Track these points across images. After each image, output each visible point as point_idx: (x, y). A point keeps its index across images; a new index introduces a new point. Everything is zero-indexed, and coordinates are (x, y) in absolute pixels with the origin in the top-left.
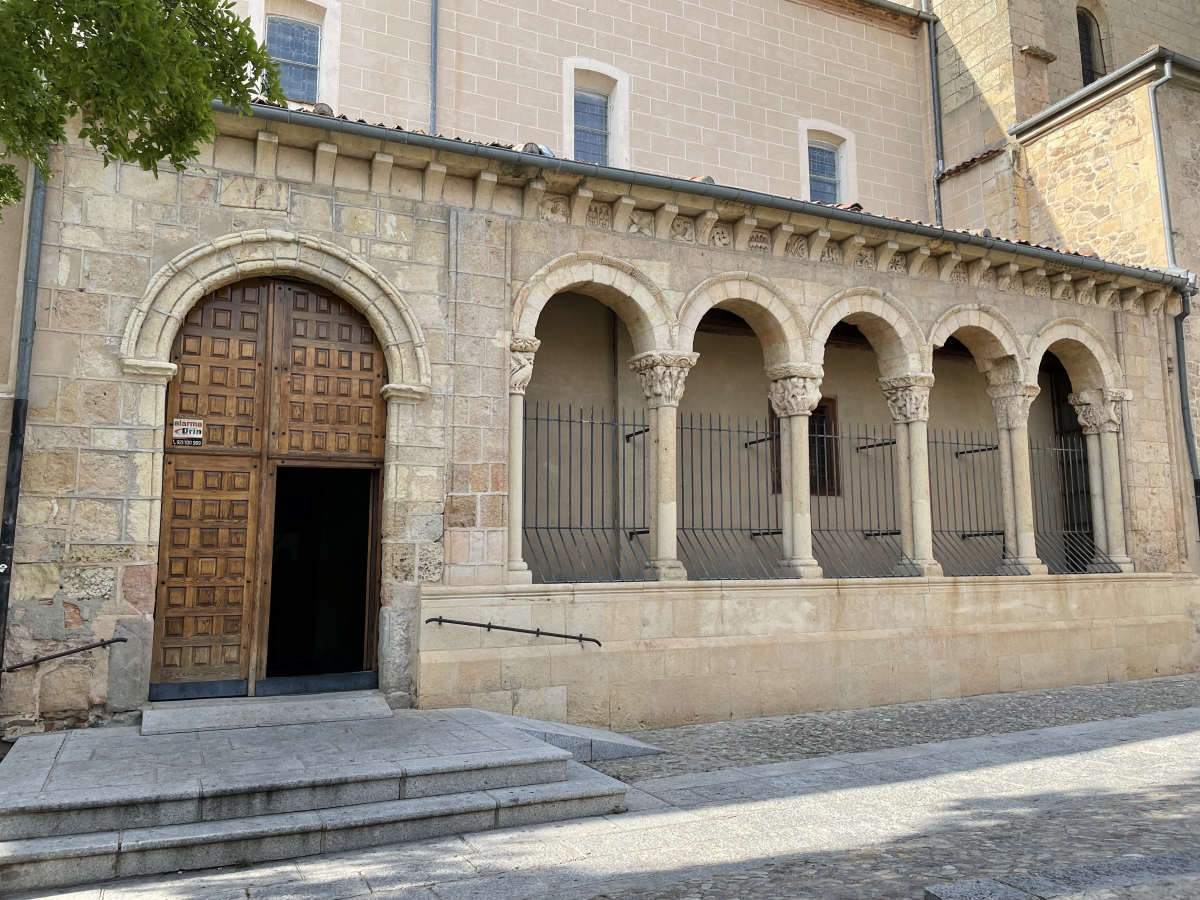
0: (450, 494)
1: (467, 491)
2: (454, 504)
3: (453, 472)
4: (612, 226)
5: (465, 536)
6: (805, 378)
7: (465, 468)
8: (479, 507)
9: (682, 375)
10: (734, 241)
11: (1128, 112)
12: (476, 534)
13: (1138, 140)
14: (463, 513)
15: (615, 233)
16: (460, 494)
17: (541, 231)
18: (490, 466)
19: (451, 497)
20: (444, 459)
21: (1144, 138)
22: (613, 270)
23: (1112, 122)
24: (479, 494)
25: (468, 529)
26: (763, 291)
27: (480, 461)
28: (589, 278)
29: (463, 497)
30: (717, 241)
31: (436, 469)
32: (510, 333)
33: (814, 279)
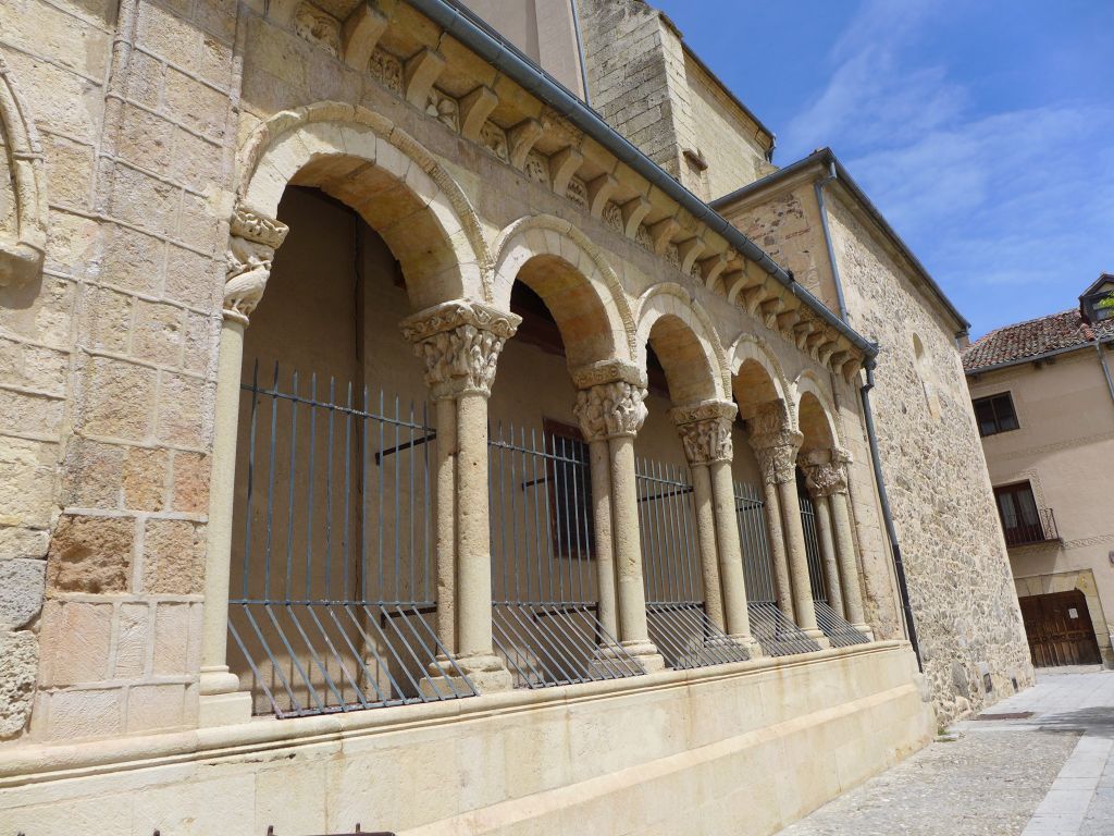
0: (71, 510)
1: (114, 505)
2: (79, 536)
3: (80, 457)
4: (405, 92)
5: (100, 614)
6: (631, 385)
7: (110, 452)
8: (139, 546)
9: (499, 346)
10: (552, 179)
11: (795, 206)
12: (127, 608)
13: (806, 231)
14: (100, 558)
15: (409, 105)
16: (95, 511)
17: (297, 52)
18: (172, 454)
19: (73, 516)
20: (60, 425)
21: (812, 230)
22: (405, 159)
23: (780, 214)
24: (142, 516)
25: (108, 595)
26: (584, 258)
27: (148, 442)
28: (371, 156)
29: (103, 520)
30: (533, 173)
31: (36, 446)
32: (235, 197)
33: (631, 261)
